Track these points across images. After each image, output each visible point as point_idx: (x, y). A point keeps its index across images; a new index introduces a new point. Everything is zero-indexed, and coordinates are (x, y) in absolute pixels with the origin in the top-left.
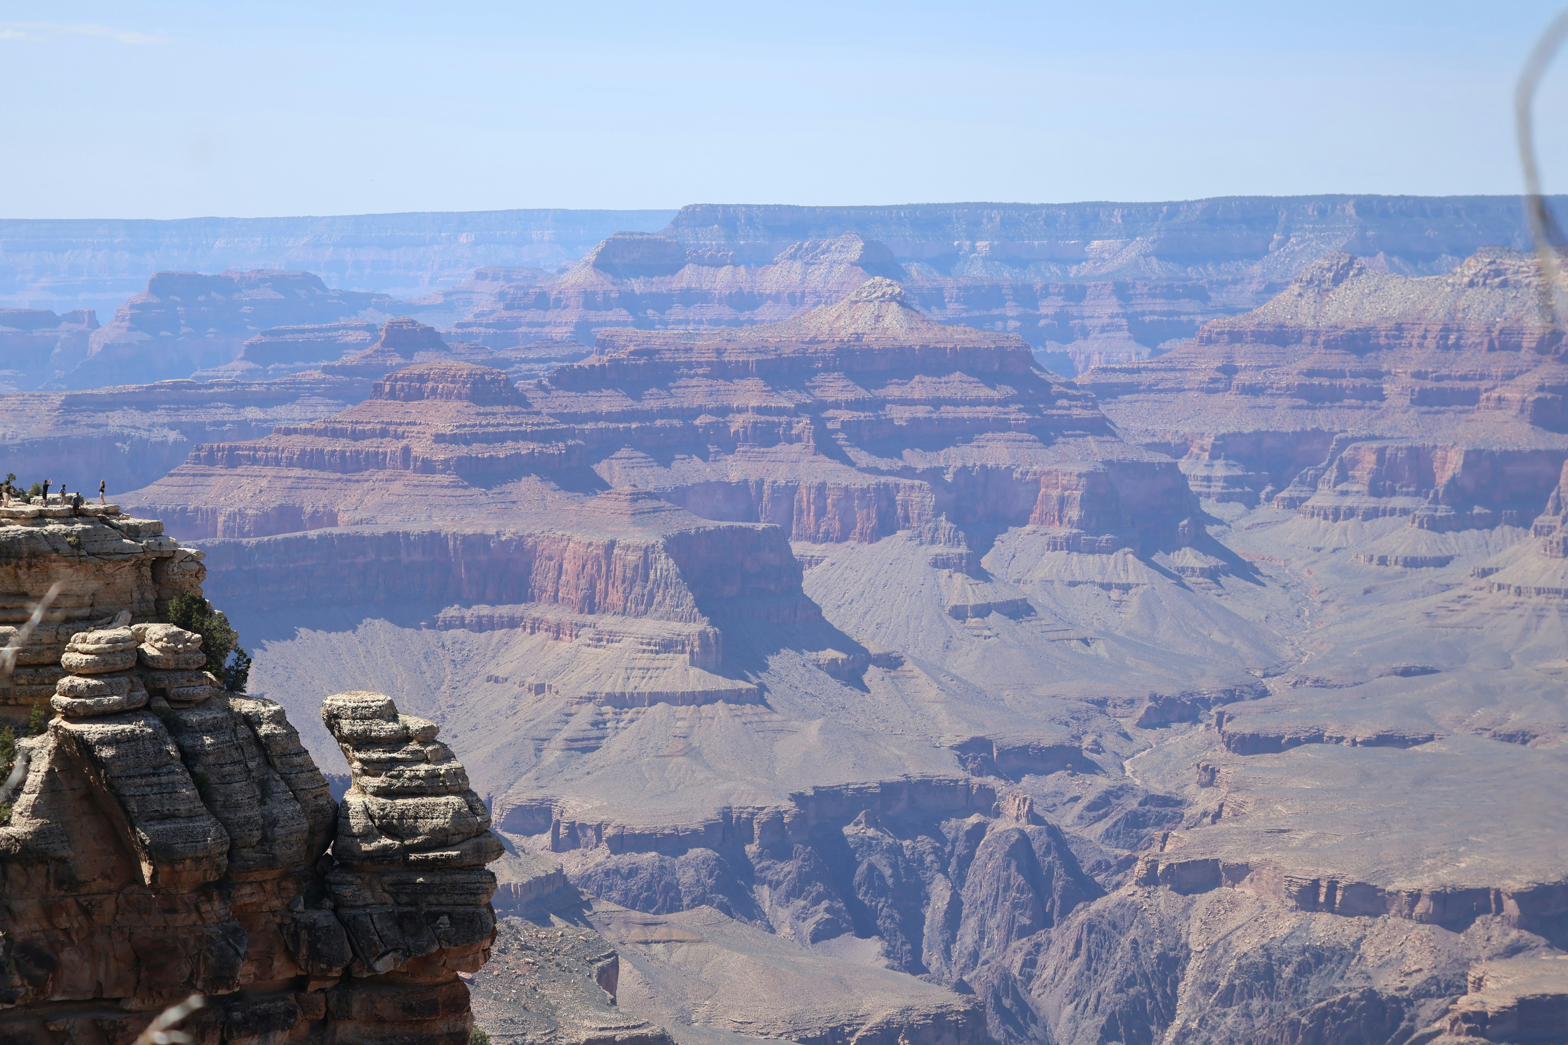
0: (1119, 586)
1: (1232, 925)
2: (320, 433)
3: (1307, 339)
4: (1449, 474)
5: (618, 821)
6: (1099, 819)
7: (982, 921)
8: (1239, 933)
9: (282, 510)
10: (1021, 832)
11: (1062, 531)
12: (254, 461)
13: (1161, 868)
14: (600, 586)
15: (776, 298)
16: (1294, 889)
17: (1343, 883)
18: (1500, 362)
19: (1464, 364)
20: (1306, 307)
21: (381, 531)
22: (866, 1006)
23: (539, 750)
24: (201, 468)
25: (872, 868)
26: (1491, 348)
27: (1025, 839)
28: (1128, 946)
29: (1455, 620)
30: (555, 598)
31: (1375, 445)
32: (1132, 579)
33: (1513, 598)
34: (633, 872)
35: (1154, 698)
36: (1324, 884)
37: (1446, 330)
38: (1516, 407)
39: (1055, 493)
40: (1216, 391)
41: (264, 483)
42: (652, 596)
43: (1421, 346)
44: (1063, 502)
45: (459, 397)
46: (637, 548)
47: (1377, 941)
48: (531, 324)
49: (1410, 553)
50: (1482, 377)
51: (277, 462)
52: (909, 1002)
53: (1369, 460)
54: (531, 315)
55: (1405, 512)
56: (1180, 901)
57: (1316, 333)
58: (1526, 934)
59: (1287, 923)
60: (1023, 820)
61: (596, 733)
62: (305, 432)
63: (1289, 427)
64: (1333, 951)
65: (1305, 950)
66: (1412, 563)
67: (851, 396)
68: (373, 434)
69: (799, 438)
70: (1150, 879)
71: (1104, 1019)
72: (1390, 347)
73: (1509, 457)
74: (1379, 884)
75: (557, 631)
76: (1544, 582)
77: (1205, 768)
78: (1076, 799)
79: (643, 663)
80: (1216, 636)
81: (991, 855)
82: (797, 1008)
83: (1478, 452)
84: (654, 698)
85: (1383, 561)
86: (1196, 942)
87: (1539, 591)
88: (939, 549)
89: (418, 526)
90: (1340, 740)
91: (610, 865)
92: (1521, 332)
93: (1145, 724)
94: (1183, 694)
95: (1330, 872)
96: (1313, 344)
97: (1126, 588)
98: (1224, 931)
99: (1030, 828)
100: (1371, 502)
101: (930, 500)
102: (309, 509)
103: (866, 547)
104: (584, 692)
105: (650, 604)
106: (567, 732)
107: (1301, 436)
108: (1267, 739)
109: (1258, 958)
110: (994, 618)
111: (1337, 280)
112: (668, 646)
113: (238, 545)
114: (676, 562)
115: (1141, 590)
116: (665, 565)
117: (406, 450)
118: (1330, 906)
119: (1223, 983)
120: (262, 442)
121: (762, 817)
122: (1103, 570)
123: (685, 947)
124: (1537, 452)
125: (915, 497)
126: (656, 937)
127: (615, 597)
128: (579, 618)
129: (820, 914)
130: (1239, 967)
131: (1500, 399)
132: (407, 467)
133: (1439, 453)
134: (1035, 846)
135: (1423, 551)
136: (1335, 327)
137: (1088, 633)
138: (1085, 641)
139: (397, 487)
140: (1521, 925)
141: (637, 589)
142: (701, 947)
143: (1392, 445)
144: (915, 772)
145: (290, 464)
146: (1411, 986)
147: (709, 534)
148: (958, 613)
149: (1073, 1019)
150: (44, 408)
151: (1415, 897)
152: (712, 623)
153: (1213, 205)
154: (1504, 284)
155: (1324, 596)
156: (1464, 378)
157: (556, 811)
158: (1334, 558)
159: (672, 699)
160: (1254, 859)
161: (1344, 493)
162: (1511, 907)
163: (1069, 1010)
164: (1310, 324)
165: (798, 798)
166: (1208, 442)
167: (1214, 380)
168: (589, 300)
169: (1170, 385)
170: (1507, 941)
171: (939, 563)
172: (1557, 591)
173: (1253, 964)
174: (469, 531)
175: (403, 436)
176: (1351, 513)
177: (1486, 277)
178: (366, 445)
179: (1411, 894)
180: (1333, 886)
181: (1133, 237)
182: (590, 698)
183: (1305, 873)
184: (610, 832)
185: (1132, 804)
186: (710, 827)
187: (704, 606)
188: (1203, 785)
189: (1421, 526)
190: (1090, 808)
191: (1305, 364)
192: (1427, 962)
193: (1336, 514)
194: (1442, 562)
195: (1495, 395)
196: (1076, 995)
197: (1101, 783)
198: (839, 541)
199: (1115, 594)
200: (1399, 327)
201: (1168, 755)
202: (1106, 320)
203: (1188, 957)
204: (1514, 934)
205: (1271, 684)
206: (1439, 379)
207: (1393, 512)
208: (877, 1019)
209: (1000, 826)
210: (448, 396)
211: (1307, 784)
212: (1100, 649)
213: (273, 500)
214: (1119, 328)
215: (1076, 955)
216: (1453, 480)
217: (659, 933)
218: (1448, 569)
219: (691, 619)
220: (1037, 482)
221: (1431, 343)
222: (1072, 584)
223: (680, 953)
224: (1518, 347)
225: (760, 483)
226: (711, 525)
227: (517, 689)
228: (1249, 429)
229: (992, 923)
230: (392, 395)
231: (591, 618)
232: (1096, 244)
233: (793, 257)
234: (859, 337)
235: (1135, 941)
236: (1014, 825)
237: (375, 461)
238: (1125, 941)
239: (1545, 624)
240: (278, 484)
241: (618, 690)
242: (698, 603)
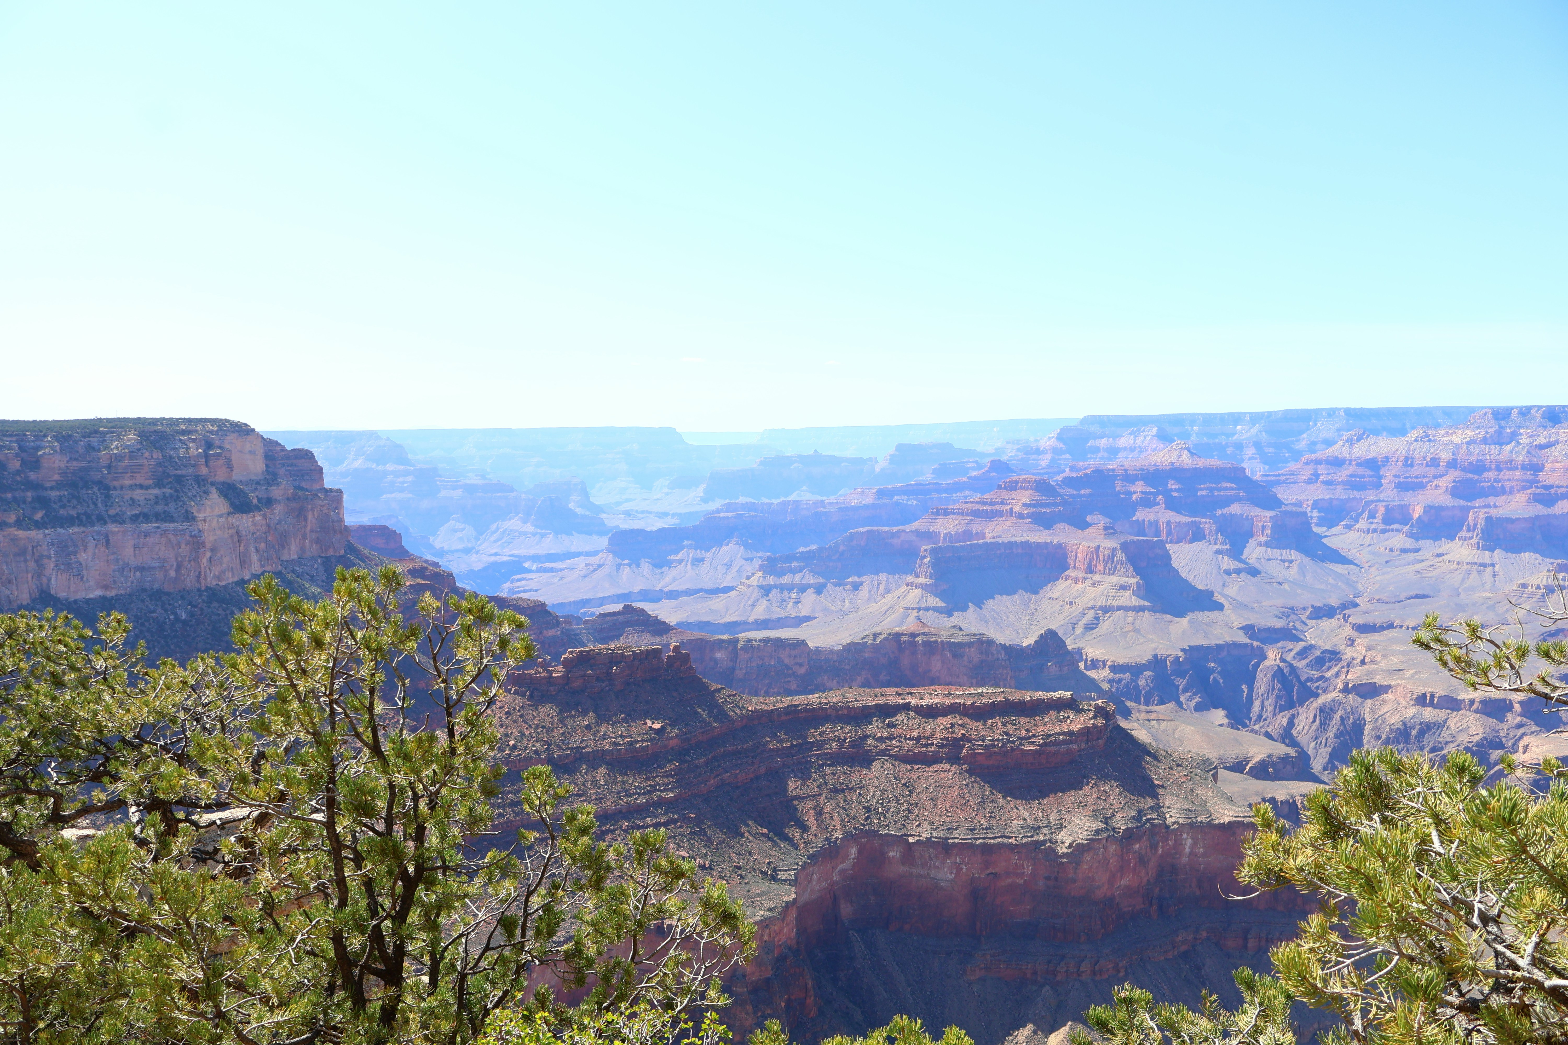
0: (1288, 561)
1: (1384, 711)
2: (977, 503)
3: (1347, 463)
4: (1417, 515)
5: (1112, 659)
6: (1304, 659)
7: (1262, 702)
8: (1389, 714)
9: (965, 532)
10: (1278, 666)
11: (1263, 539)
12: (954, 514)
13: (1350, 685)
14: (1094, 563)
15: (1125, 449)
16: (1414, 697)
17: (1437, 695)
18: (1432, 471)
19: (1416, 471)
20: (1346, 449)
21: (1006, 541)
22: (1251, 753)
23: (1074, 628)
24: (933, 517)
25: (1214, 678)
26: (1427, 465)
27: (1280, 669)
28: (1339, 719)
29: (1430, 575)
30: (1074, 567)
31: (1384, 504)
32: (1293, 558)
33: (1455, 566)
34: (1120, 680)
35: (1313, 607)
36: (1428, 695)
37: (1407, 459)
38: (1444, 489)
39: (1260, 524)
40: (1310, 483)
41: (957, 522)
42: (1116, 567)
43: (1396, 465)
44: (1263, 527)
45: (1031, 489)
46: (1109, 548)
47: (1455, 720)
48: (1033, 460)
49: (1402, 547)
50: (1424, 477)
51: (962, 514)
52: (1271, 752)
53: (1382, 510)
54: (1033, 457)
55: (1397, 530)
56: (1360, 700)
57: (1351, 461)
58: (1525, 719)
59: (1411, 712)
60: (1278, 661)
61: (1095, 622)
62: (973, 502)
63: (1343, 497)
64: (1435, 724)
65: (1421, 723)
66: (1404, 551)
67: (1177, 487)
68: (998, 503)
69: (1158, 504)
70: (1346, 690)
71: (1330, 749)
72: (1384, 466)
73: (1441, 508)
74: (1454, 695)
75: (1076, 580)
76: (1469, 559)
77: (1349, 639)
78: (1291, 650)
79: (1113, 594)
80: (1330, 581)
81: (1265, 675)
82: (1221, 753)
83: (1429, 506)
84: (1119, 608)
85: (1391, 550)
86: (1368, 718)
87: (1467, 564)
88: (1217, 547)
89: (1019, 539)
90: (1401, 627)
91: (1110, 677)
92: (1439, 459)
93: (1310, 617)
94: (1324, 605)
95: (1431, 690)
96: (1350, 464)
97: (1291, 562)
98: (1380, 713)
99: (1281, 664)
100: (1382, 527)
101: (1214, 528)
102: (974, 532)
103: (1187, 546)
104: (1090, 605)
105: (1114, 571)
106: (1084, 621)
107: (1348, 500)
108: (1370, 625)
109: (1399, 725)
110: (1243, 575)
111: (1358, 440)
112: (1123, 588)
113: (953, 546)
114: (1126, 554)
115: (1298, 562)
116: (1120, 556)
117: (1011, 509)
118: (1431, 704)
119: (1384, 736)
120: (956, 506)
121: (1170, 658)
122: (1281, 555)
123: (1165, 722)
124: (1454, 506)
125: (1207, 526)
126: (1152, 717)
127: (1100, 567)
128: (1085, 575)
129: (1197, 699)
130: (1391, 730)
131: (1436, 486)
132: (1012, 516)
133: (1411, 507)
134: (1285, 671)
135: (1407, 546)
136: (1358, 458)
137: (1280, 580)
138: (1279, 583)
139: (1008, 523)
140: (1521, 715)
141: (1109, 564)
142: (1172, 723)
143: (1392, 504)
144: (1229, 639)
145: (967, 514)
146: (1475, 741)
147: (1134, 542)
148: (1228, 573)
149: (1315, 748)
150: (871, 493)
151: (1472, 702)
152: (1141, 579)
153: (1286, 412)
154: (1430, 441)
155: (1369, 564)
156: (1417, 477)
157: (1084, 653)
158: (1369, 548)
159: (1126, 609)
160: (1393, 683)
161: (1372, 523)
162: (1517, 707)
163: (1313, 744)
164: (1348, 456)
165: (1183, 650)
166: (1310, 503)
167: (1309, 479)
168: (1055, 451)
169: (1292, 480)
170: (1516, 721)
171: (1218, 552)
172: (1476, 564)
173: (1398, 729)
174: (1040, 541)
175: (1009, 504)
176: (1375, 531)
177: (1421, 438)
178: (997, 507)
179: (1470, 701)
180: (1432, 696)
181: (1254, 425)
182: (1093, 608)
183: (1419, 690)
184: (1109, 663)
185: (1318, 653)
186: (1150, 662)
187: (1138, 571)
188: (1348, 646)
189: (1406, 536)
190: (1298, 654)
191: (1348, 472)
192: (1481, 731)
193: (1368, 531)
194: (1417, 550)
195: (1434, 484)
196: (1316, 738)
197: (1302, 644)
198: (1176, 543)
199: (1286, 564)
200: (1387, 457)
201: (1323, 631)
202: (1250, 455)
203: (1365, 724)
204: (1519, 719)
205: (1358, 600)
206: (1406, 478)
207: (1392, 530)
208: (1257, 759)
209: (1267, 663)
210: (1027, 488)
211: (1401, 648)
212: (1286, 586)
213: (962, 528)
214: (1256, 459)
215: (1314, 721)
216: (1420, 517)
217: (1153, 716)
218: (1420, 553)
219: (1132, 577)
220: (1252, 519)
221: (1400, 463)
222: (1269, 560)
223: (1164, 725)
224: (1438, 465)
225: (1144, 520)
226: (1135, 538)
227: (1062, 603)
228: (1327, 497)
229: (1267, 703)
230: (1005, 488)
231: (1090, 576)
232: (1239, 427)
233: (1130, 434)
234: (1172, 464)
235: (1341, 717)
236: (1273, 663)
237: (1000, 514)
238: (1337, 716)
239: (1472, 577)
240: (963, 522)
241: (1104, 605)
242: (1135, 570)
